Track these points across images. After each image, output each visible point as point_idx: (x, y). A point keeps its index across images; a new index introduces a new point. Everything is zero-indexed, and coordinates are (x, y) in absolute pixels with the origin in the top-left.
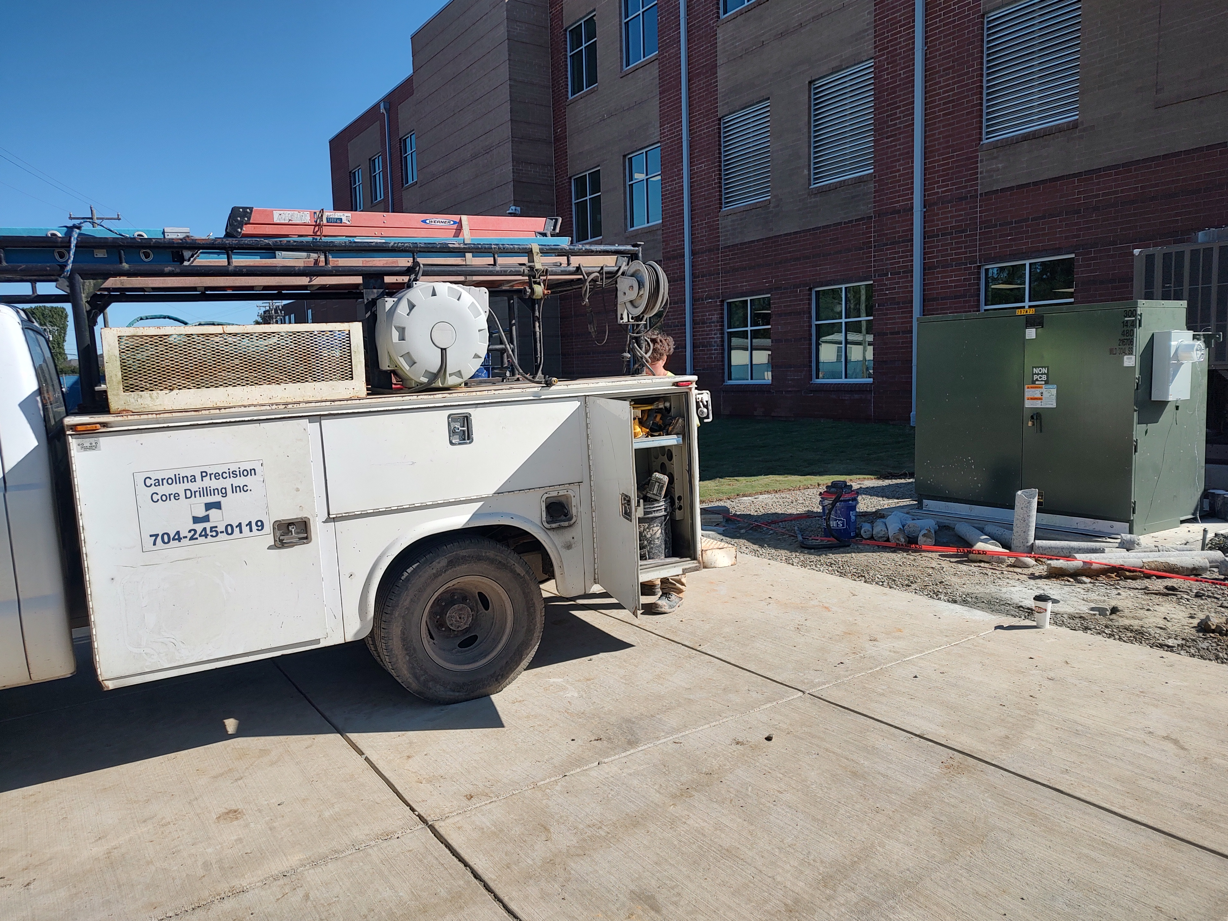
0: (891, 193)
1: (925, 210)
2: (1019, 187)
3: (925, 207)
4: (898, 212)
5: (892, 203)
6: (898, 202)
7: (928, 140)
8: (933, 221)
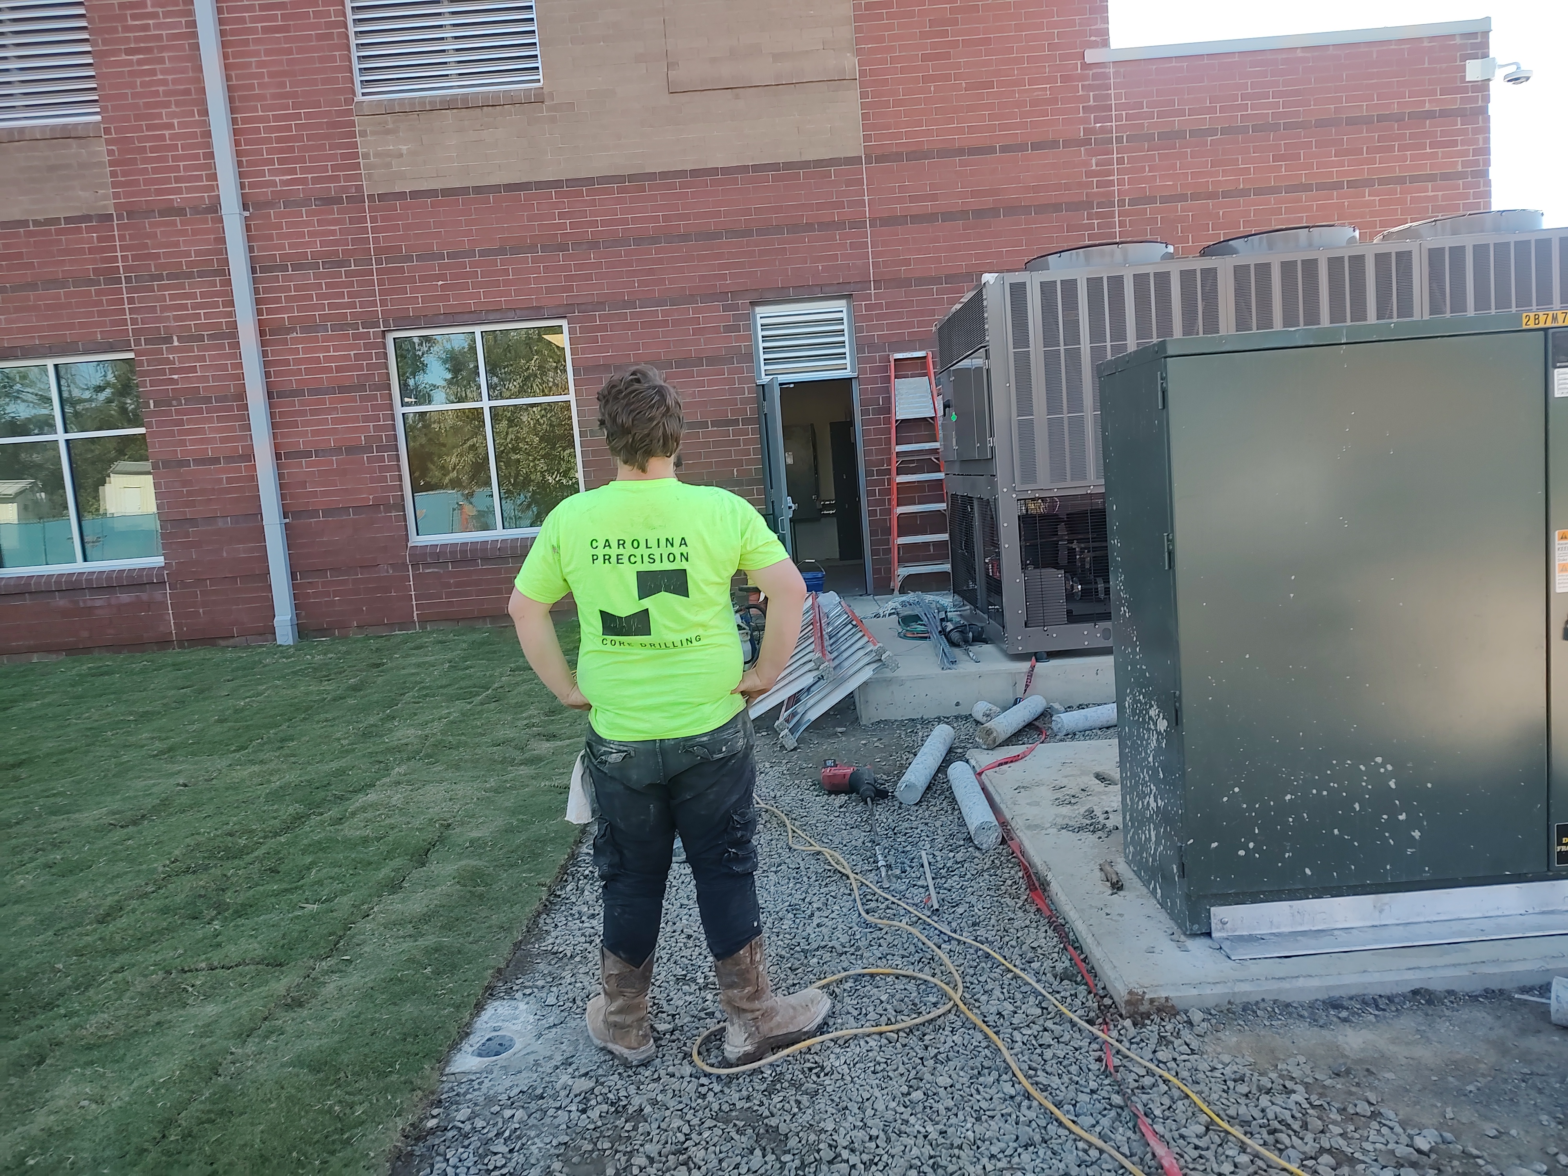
0: (155, 170)
1: (247, 214)
2: (448, 192)
3: (245, 207)
4: (181, 212)
5: (159, 192)
6: (178, 191)
7: (233, 73)
8: (270, 238)
